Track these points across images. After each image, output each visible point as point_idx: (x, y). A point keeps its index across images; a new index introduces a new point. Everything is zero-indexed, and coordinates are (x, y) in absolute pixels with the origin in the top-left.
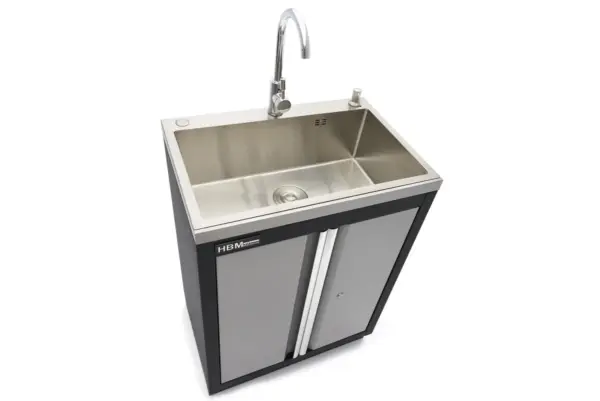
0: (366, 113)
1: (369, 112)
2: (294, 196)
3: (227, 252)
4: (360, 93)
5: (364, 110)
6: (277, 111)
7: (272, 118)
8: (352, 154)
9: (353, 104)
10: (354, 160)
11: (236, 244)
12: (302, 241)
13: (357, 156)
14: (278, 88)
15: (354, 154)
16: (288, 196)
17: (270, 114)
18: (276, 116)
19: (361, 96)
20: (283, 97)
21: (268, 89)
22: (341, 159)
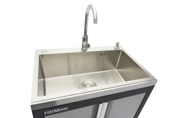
0: (121, 52)
1: (123, 51)
2: (90, 84)
3: (50, 114)
4: (119, 43)
5: (120, 50)
6: (85, 49)
7: (83, 51)
8: (115, 68)
9: (116, 48)
10: (116, 70)
11: (55, 110)
12: (91, 108)
13: (118, 68)
14: (85, 39)
15: (116, 68)
16: (87, 84)
17: (82, 50)
18: (85, 51)
19: (120, 45)
20: (87, 42)
21: (81, 40)
22: (111, 69)
